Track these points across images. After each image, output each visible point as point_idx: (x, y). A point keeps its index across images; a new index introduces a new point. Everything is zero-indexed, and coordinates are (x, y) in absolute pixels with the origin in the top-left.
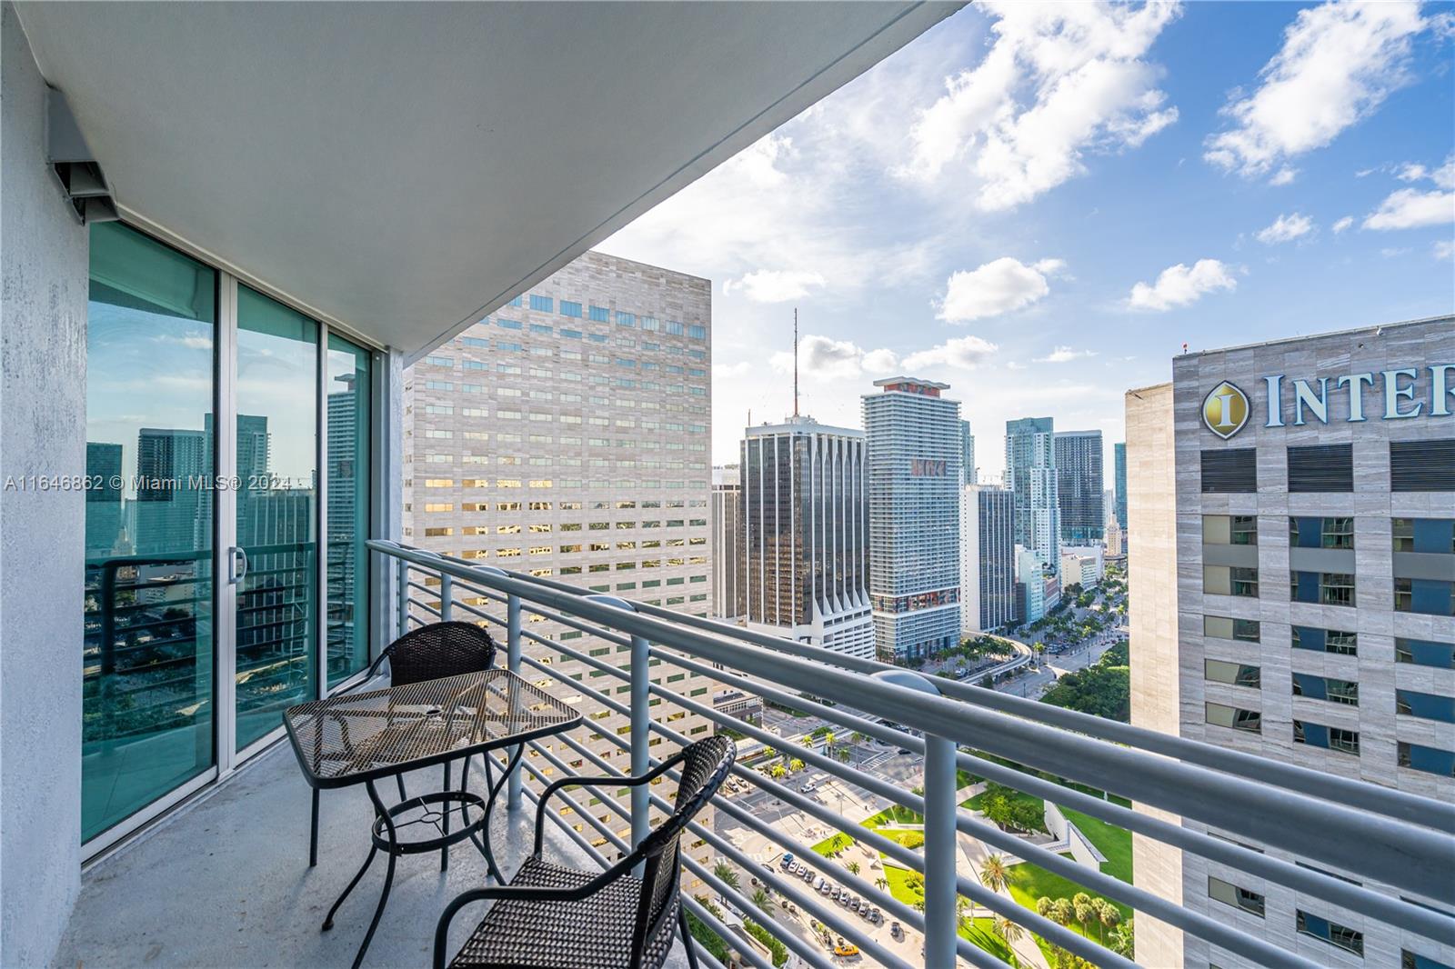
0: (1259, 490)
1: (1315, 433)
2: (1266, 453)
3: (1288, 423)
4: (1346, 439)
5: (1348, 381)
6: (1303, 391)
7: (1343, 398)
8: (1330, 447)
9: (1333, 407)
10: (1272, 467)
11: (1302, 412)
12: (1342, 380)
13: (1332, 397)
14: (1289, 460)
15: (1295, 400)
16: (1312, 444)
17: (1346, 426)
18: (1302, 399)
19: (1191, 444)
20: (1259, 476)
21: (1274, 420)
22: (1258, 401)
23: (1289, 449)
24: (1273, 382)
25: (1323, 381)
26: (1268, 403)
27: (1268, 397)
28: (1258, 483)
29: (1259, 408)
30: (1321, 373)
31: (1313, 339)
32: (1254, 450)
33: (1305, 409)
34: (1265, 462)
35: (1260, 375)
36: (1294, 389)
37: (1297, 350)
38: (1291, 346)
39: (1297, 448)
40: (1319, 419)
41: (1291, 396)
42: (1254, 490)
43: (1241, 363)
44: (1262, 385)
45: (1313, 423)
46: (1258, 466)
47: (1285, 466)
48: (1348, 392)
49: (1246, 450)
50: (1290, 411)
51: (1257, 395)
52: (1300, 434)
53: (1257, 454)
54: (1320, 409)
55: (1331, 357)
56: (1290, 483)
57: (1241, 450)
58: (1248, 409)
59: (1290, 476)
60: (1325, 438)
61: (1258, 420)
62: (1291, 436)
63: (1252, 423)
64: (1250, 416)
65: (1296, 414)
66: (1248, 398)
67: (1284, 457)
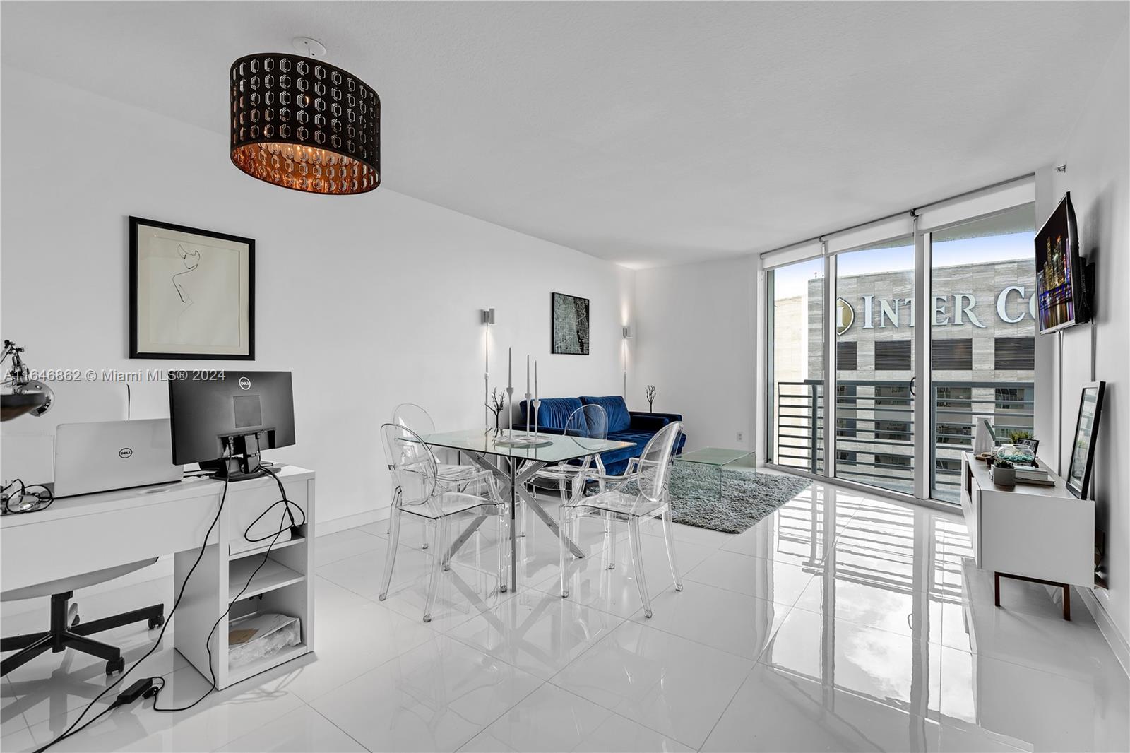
0: (858, 368)
1: (891, 333)
2: (863, 345)
3: (876, 327)
4: (908, 337)
5: (910, 301)
6: (885, 306)
7: (906, 312)
8: (899, 342)
9: (901, 317)
10: (866, 354)
11: (885, 319)
12: (907, 300)
13: (901, 311)
14: (876, 349)
15: (880, 312)
16: (889, 340)
17: (907, 329)
18: (885, 313)
19: (817, 338)
20: (858, 359)
21: (868, 324)
22: (859, 311)
23: (876, 343)
24: (868, 299)
25: (897, 300)
26: (864, 313)
27: (864, 309)
28: (858, 364)
29: (860, 316)
30: (895, 295)
31: (891, 274)
32: (855, 343)
33: (886, 318)
34: (862, 351)
35: (861, 295)
36: (880, 305)
37: (882, 280)
38: (879, 278)
39: (881, 342)
40: (893, 325)
41: (877, 309)
42: (855, 369)
43: (850, 286)
44: (861, 301)
45: (890, 327)
46: (858, 353)
47: (874, 353)
48: (910, 308)
49: (851, 342)
50: (877, 319)
51: (858, 308)
52: (882, 334)
53: (858, 345)
54: (894, 318)
55: (901, 285)
56: (876, 365)
57: (848, 343)
58: (853, 318)
59: (876, 360)
60: (896, 336)
61: (859, 323)
62: (877, 335)
63: (855, 325)
64: (854, 321)
65: (880, 320)
66: (853, 310)
67: (873, 347)
